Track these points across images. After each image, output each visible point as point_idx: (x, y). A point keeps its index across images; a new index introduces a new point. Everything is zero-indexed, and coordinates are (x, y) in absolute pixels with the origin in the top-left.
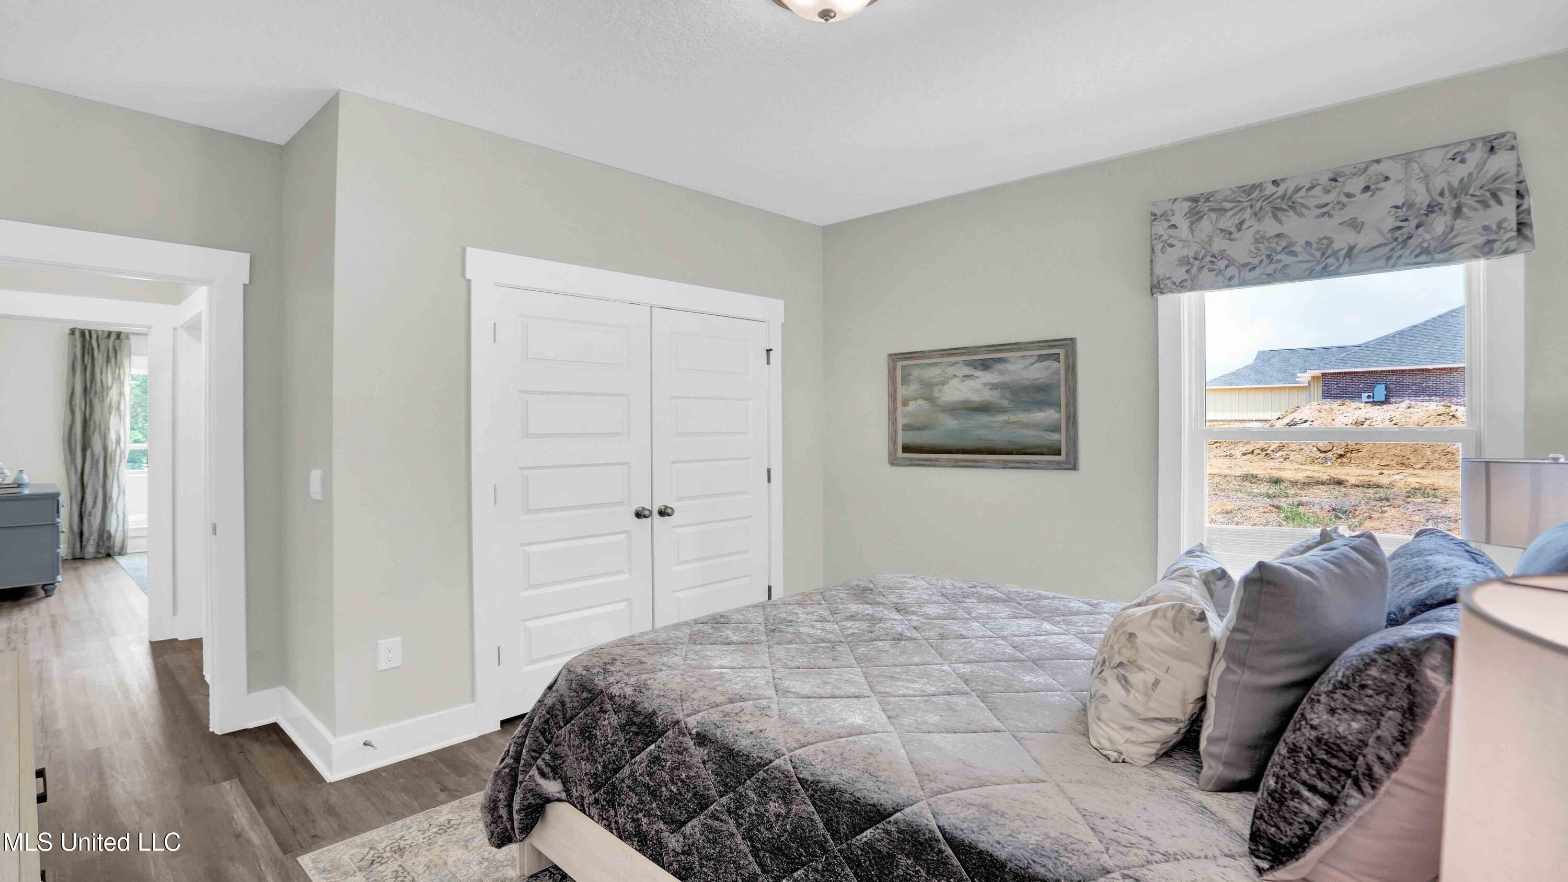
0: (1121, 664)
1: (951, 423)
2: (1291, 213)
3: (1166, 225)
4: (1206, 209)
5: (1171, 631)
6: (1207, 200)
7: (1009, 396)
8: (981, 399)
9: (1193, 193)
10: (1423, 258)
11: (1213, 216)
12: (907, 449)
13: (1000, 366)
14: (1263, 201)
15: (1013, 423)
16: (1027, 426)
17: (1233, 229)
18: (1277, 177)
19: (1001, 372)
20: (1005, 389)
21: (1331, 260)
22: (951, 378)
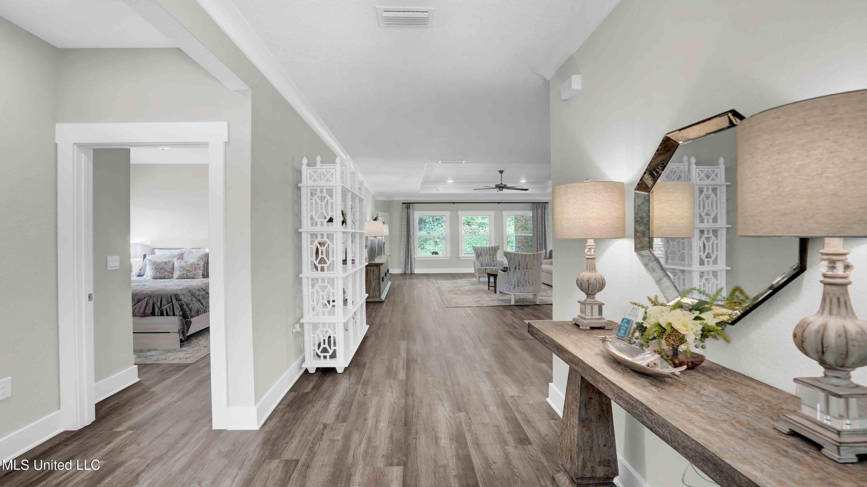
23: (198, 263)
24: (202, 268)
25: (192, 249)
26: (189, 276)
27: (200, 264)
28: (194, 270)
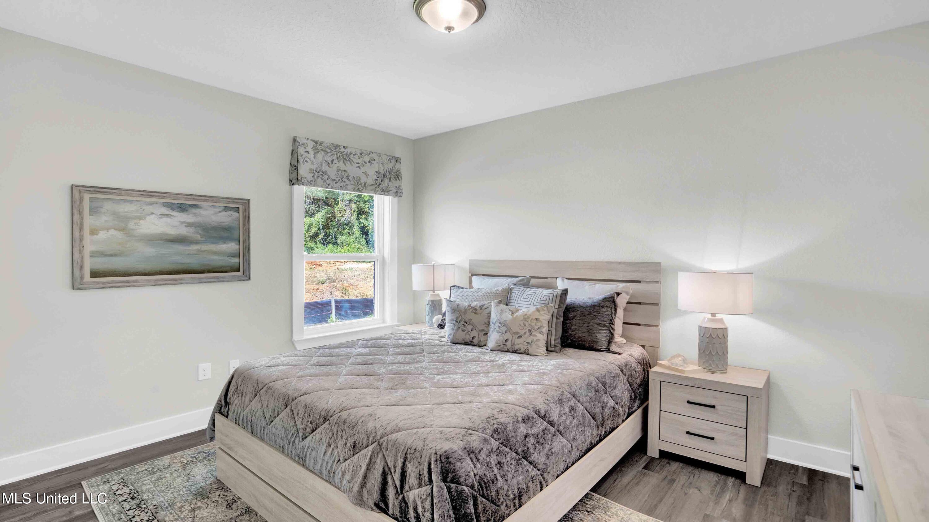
0: (538, 328)
1: (150, 251)
2: (349, 163)
3: (304, 150)
4: (320, 149)
5: (547, 313)
6: (321, 145)
7: (201, 232)
8: (178, 233)
9: (317, 139)
10: (383, 193)
11: (323, 153)
12: (94, 274)
13: (194, 210)
14: (340, 154)
15: (204, 251)
16: (215, 253)
17: (330, 162)
18: (345, 145)
19: (195, 215)
20: (198, 227)
21: (360, 186)
22: (149, 215)
23: (537, 315)
24: (545, 330)
25: (532, 277)
26: (516, 347)
27: (541, 318)
28: (528, 334)
